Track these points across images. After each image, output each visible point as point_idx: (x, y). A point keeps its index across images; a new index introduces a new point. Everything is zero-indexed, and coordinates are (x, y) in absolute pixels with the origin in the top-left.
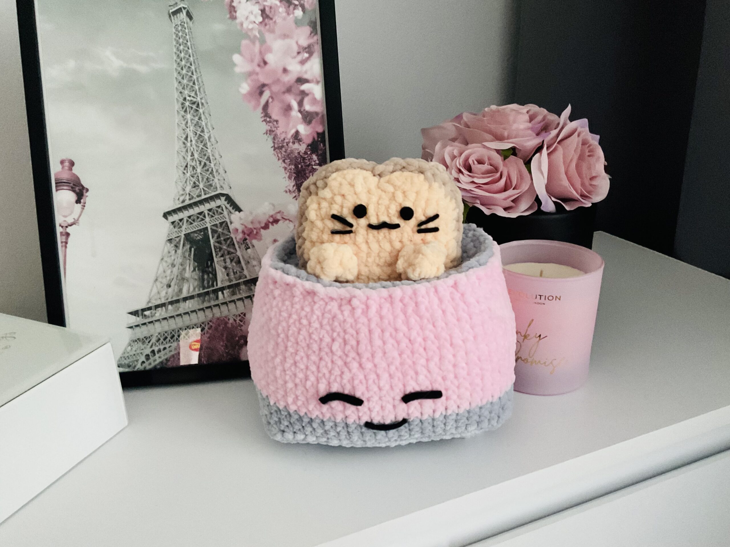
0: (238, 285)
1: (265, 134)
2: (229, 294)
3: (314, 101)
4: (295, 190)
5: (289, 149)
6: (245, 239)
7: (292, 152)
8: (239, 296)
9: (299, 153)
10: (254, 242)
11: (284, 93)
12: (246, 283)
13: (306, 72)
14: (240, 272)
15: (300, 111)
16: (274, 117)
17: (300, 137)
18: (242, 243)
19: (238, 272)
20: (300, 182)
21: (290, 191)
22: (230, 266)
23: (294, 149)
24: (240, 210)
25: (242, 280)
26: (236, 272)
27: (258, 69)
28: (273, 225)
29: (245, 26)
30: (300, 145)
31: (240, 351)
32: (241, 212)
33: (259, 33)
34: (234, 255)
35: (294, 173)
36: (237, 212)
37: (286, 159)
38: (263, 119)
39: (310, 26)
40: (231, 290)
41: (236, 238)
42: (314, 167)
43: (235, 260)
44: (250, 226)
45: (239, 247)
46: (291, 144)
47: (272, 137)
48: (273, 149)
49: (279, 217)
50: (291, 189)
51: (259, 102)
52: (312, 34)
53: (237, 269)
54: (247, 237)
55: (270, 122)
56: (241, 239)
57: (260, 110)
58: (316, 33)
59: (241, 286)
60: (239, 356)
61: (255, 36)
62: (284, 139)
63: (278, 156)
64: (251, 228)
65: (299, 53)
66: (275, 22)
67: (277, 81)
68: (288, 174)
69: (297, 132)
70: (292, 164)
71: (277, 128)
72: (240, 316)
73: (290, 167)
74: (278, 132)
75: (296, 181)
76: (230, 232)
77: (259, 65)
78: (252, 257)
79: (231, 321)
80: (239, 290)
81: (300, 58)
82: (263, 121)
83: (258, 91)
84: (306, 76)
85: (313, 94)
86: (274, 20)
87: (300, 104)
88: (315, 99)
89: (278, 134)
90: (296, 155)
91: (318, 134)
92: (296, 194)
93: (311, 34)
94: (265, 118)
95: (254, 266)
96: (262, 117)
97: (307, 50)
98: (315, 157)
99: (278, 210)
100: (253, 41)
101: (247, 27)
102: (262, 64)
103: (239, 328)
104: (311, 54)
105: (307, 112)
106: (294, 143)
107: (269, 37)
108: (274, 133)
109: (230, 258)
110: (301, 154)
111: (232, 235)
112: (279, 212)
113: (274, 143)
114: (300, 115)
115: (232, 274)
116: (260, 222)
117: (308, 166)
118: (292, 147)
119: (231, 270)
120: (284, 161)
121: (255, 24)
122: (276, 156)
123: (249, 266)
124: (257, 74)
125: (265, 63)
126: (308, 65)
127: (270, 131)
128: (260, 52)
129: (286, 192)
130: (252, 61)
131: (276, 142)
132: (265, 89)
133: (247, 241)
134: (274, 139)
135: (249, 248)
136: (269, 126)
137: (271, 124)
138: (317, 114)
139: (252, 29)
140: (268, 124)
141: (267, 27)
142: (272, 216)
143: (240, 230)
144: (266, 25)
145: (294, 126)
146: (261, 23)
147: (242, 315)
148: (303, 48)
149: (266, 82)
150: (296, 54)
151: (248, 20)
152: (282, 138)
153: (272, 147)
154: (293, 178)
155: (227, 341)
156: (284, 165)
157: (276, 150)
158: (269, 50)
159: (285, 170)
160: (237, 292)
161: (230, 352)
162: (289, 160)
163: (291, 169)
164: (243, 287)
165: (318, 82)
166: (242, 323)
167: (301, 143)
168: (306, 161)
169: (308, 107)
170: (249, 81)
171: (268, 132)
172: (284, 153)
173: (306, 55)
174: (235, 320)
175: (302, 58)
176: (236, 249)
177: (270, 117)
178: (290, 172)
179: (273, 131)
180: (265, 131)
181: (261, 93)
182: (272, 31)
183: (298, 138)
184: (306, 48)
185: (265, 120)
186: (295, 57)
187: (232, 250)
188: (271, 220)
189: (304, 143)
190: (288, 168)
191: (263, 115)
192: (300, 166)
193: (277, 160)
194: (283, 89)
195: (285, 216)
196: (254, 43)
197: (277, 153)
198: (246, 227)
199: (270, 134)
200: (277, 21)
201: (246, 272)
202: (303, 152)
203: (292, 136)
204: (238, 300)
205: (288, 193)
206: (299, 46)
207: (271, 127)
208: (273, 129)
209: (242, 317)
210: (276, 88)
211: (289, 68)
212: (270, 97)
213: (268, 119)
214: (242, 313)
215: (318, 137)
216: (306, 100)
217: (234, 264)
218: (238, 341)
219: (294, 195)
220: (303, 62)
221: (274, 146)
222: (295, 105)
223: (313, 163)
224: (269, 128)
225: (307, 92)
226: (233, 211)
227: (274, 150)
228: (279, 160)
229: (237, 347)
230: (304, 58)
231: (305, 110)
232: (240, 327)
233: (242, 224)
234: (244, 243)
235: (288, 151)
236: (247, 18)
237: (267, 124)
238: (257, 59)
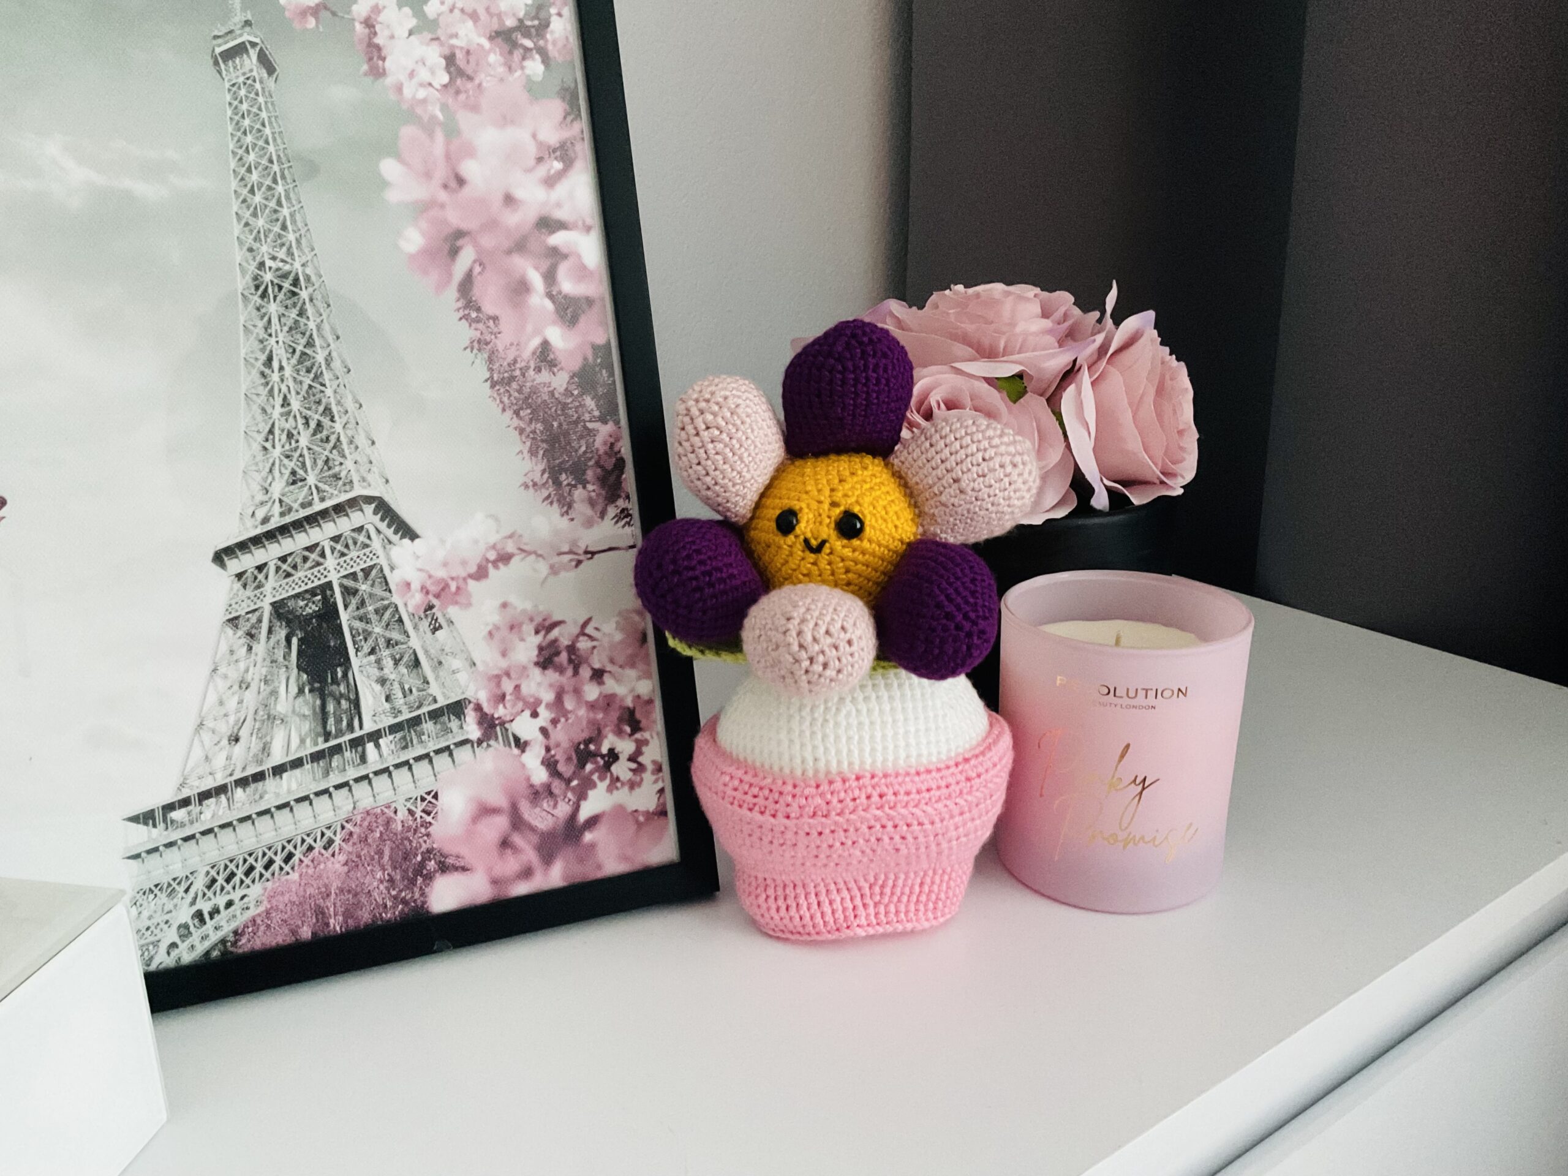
0: (416, 722)
1: (469, 350)
2: (392, 746)
3: (582, 271)
4: (547, 482)
5: (528, 384)
6: (431, 607)
7: (534, 391)
8: (420, 751)
9: (552, 393)
10: (453, 611)
11: (509, 252)
12: (435, 715)
13: (559, 205)
14: (419, 690)
15: (550, 296)
16: (489, 308)
17: (552, 356)
18: (423, 616)
19: (414, 690)
20: (557, 462)
21: (535, 484)
22: (392, 677)
23: (540, 384)
24: (412, 535)
25: (425, 709)
26: (411, 691)
27: (443, 196)
28: (496, 567)
29: (407, 92)
30: (554, 374)
31: (427, 890)
32: (417, 541)
33: (442, 110)
34: (404, 646)
35: (543, 441)
36: (406, 541)
37: (522, 409)
38: (461, 313)
39: (563, 99)
40: (399, 735)
41: (406, 605)
42: (590, 425)
43: (405, 659)
44: (441, 573)
45: (415, 627)
46: (531, 372)
47: (486, 356)
48: (489, 383)
49: (510, 547)
50: (537, 478)
51: (450, 275)
52: (569, 118)
53: (412, 681)
54: (435, 602)
55: (478, 320)
56: (417, 607)
57: (452, 293)
58: (579, 115)
59: (424, 726)
60: (424, 903)
61: (433, 118)
62: (515, 361)
63: (502, 402)
64: (443, 580)
65: (540, 160)
66: (480, 85)
67: (492, 225)
68: (528, 444)
69: (545, 345)
70: (537, 420)
71: (496, 334)
72: (423, 799)
73: (533, 426)
74: (500, 344)
75: (548, 461)
76: (390, 591)
77: (445, 186)
78: (447, 649)
79: (402, 814)
80: (420, 735)
81: (542, 171)
82: (461, 319)
83: (447, 247)
84: (559, 214)
85: (579, 256)
86: (477, 81)
87: (550, 277)
88: (583, 267)
89: (500, 350)
90: (546, 397)
91: (595, 348)
92: (551, 489)
93: (565, 118)
94: (466, 312)
95: (454, 672)
96: (458, 310)
97: (558, 153)
98: (589, 402)
99: (507, 532)
100: (428, 127)
101: (414, 98)
102: (453, 184)
103: (423, 830)
104: (568, 162)
105: (566, 297)
106: (538, 370)
107: (465, 120)
108: (489, 347)
109: (393, 657)
110: (557, 395)
111: (396, 599)
112: (511, 536)
113: (491, 370)
114: (549, 305)
115: (400, 695)
116: (464, 563)
117: (576, 422)
118: (534, 380)
119: (396, 686)
120: (517, 413)
121: (431, 89)
122: (498, 401)
123: (442, 673)
124: (442, 206)
125: (461, 181)
126: (561, 190)
127: (479, 341)
128: (448, 157)
129: (527, 486)
130: (428, 175)
131: (494, 367)
132: (459, 243)
133: (434, 610)
134: (490, 360)
135: (440, 627)
136: (476, 329)
137: (481, 326)
138: (589, 302)
139: (424, 101)
140: (474, 325)
141: (462, 97)
142: (494, 547)
143: (416, 586)
144: (458, 92)
145: (537, 331)
146: (445, 86)
147: (429, 798)
148: (549, 147)
149: (464, 226)
150: (532, 162)
151: (415, 80)
152: (510, 358)
153: (486, 381)
154: (541, 452)
155: (395, 868)
156: (516, 422)
157: (497, 387)
158: (470, 151)
159: (521, 434)
160: (415, 741)
161: (403, 894)
162: (529, 411)
163: (534, 432)
164: (428, 726)
165: (588, 229)
166: (429, 819)
167: (555, 370)
168: (570, 412)
169: (567, 286)
170: (424, 225)
171: (476, 345)
172: (516, 394)
173: (558, 165)
174: (411, 812)
175: (549, 170)
176: (406, 633)
177: (479, 310)
178: (533, 439)
179: (487, 344)
180: (467, 343)
181: (454, 252)
182: (475, 108)
183: (549, 358)
184: (554, 151)
185: (465, 317)
186: (529, 170)
187: (395, 635)
188: (492, 556)
189: (562, 369)
190: (528, 430)
191: (460, 304)
192: (555, 424)
193: (500, 411)
194: (506, 244)
195: (526, 544)
196: (431, 134)
197: (499, 394)
198: (430, 577)
199: (479, 350)
200: (484, 84)
201: (434, 689)
202: (562, 390)
203: (534, 353)
204: (418, 759)
205: (531, 490)
206: (540, 145)
207: (482, 333)
208: (488, 338)
209: (430, 802)
210: (487, 241)
211: (519, 193)
212: (475, 262)
213: (474, 315)
214: (429, 793)
215: (595, 356)
216: (563, 271)
217: (405, 671)
218: (422, 864)
219: (545, 493)
220: (550, 182)
221: (492, 377)
222: (536, 280)
223: (587, 417)
224: (478, 334)
225: (565, 250)
226: (395, 538)
227: (493, 386)
228: (504, 410)
229: (420, 880)
230: (552, 172)
231: (560, 292)
232: (427, 828)
233: (420, 570)
234: (426, 616)
235: (526, 390)
236: (412, 74)
237: (470, 325)
238: (441, 173)
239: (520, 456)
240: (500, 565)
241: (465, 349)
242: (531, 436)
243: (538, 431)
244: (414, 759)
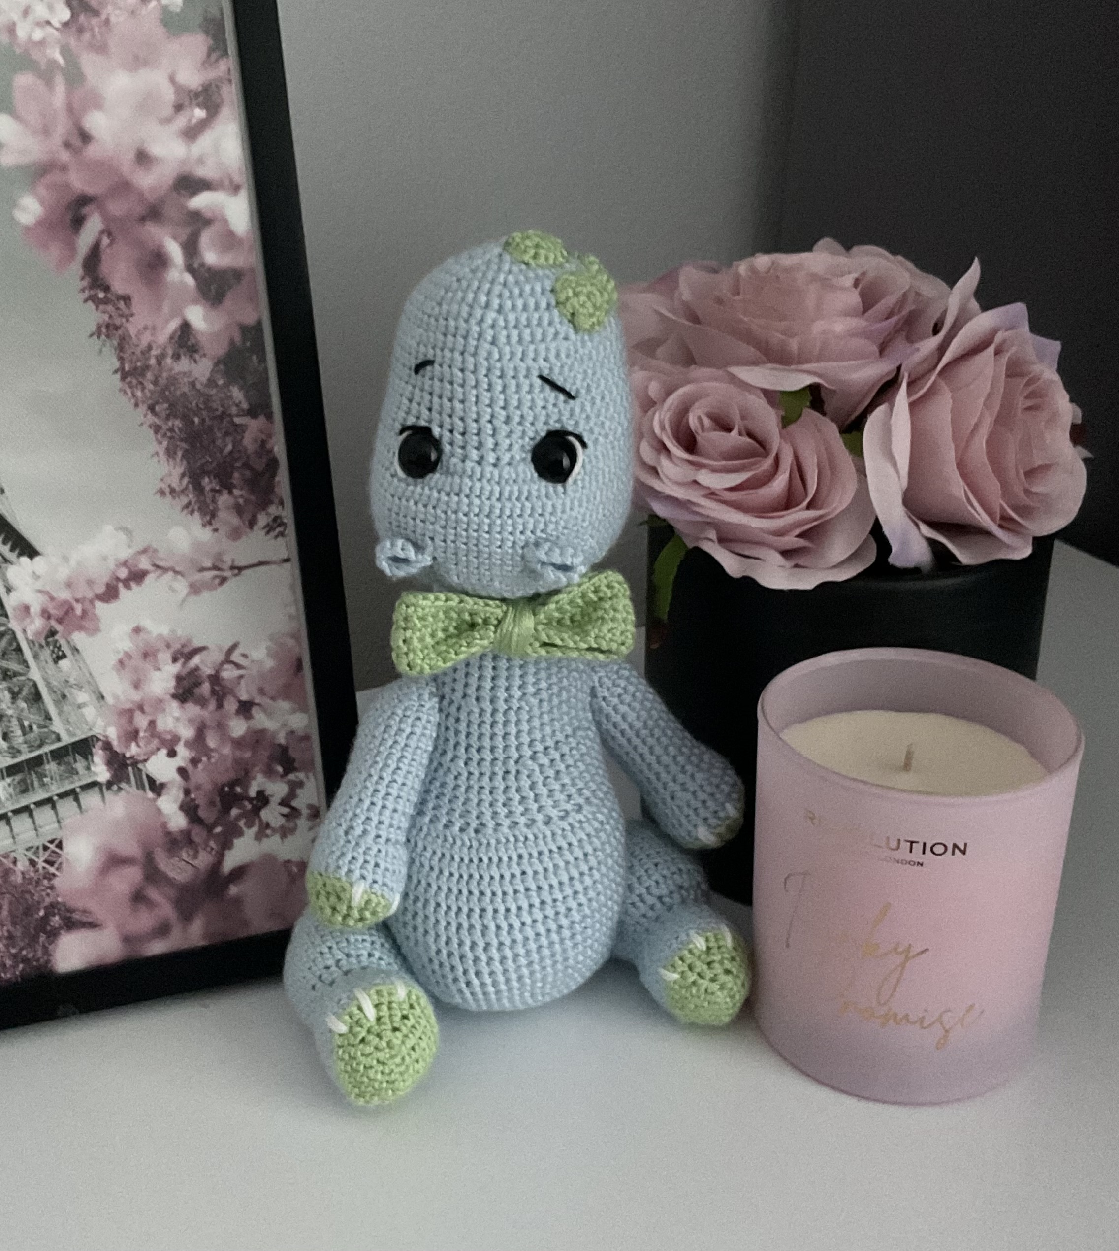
0: (38, 761)
1: (95, 337)
2: (11, 790)
3: (229, 240)
4: (186, 488)
5: (165, 375)
6: (52, 633)
7: (173, 380)
8: (41, 795)
9: (193, 384)
10: (79, 638)
11: (143, 219)
12: (59, 755)
13: (201, 161)
14: (40, 727)
15: (190, 269)
16: (119, 286)
17: (192, 341)
18: (43, 643)
19: (35, 727)
20: (199, 464)
21: (173, 491)
22: (10, 712)
23: (179, 373)
24: (31, 552)
25: (47, 749)
26: (31, 727)
27: (65, 156)
28: (128, 587)
29: (22, 33)
30: (195, 361)
31: (51, 947)
32: (37, 559)
33: (62, 53)
34: (23, 678)
35: (182, 440)
36: (25, 560)
37: (157, 403)
38: (86, 294)
39: (207, 32)
40: (18, 777)
41: (24, 631)
42: (237, 420)
43: (24, 693)
44: (64, 595)
45: (36, 657)
46: (169, 361)
47: (115, 343)
48: (118, 376)
49: (144, 564)
50: (175, 485)
51: (72, 248)
52: (214, 56)
53: (32, 718)
54: (58, 627)
55: (106, 301)
56: (37, 634)
57: (76, 268)
58: (225, 53)
59: (47, 767)
60: (48, 962)
61: (52, 63)
62: (150, 348)
63: (134, 395)
64: (66, 602)
65: (178, 108)
66: (107, 21)
67: (124, 187)
68: (165, 443)
69: (186, 326)
70: (175, 417)
71: (128, 317)
72: (46, 848)
73: (170, 423)
74: (132, 329)
75: (188, 463)
76: (6, 616)
77: (67, 145)
78: (72, 681)
79: (22, 865)
80: (41, 776)
81: (181, 121)
82: (86, 301)
83: (69, 217)
84: (203, 172)
85: (226, 221)
86: (103, 17)
87: (191, 248)
88: (231, 234)
89: (133, 336)
90: (186, 389)
91: (244, 329)
92: (191, 496)
93: (209, 55)
94: (92, 292)
95: (79, 707)
96: (83, 290)
97: (201, 99)
98: (237, 393)
99: (140, 547)
100: (47, 75)
101: (30, 38)
102: (76, 142)
103: (46, 882)
104: (213, 109)
105: (209, 269)
106: (177, 357)
107: (89, 63)
108: (120, 332)
109: (10, 690)
110: (198, 386)
111: (14, 625)
112: (144, 551)
113: (121, 359)
114: (189, 280)
115: (19, 732)
116: (90, 583)
117: (221, 417)
118: (171, 370)
119: (15, 722)
120: (152, 409)
121: (49, 29)
122: (130, 394)
123: (66, 708)
124: (64, 168)
125: (85, 137)
126: (205, 142)
127: (108, 326)
128: (70, 109)
129: (162, 493)
130: (46, 131)
131: (125, 356)
132: (85, 210)
133: (57, 637)
134: (121, 348)
135: (64, 656)
136: (104, 312)
137: (110, 308)
138: (237, 275)
139: (42, 43)
140: (101, 307)
141: (87, 36)
142: (125, 564)
143: (35, 609)
144: (81, 30)
145: (177, 311)
146: (66, 25)
147: (52, 847)
148: (190, 91)
149: (90, 190)
150: (168, 111)
151: (30, 18)
152: (144, 343)
153: (116, 372)
154: (180, 454)
155: (14, 924)
156: (151, 418)
157: (129, 379)
158: (96, 101)
159: (156, 432)
160: (36, 784)
161: (24, 952)
162: (166, 405)
163: (171, 430)
164: (51, 767)
165: (235, 189)
166: (52, 870)
167: (197, 356)
168: (215, 406)
169: (211, 257)
170: (42, 190)
171: (104, 330)
172: (151, 387)
173: (199, 113)
174: (33, 863)
175: (190, 120)
176: (25, 663)
177: (107, 289)
178: (171, 438)
179: (117, 328)
180: (94, 328)
181: (78, 222)
182: (101, 49)
183: (189, 343)
184: (197, 95)
185: (93, 298)
186: (168, 121)
187: (14, 666)
188: (123, 573)
189: (205, 355)
190: (165, 427)
191: (85, 283)
192: (196, 420)
193: (132, 407)
194: (139, 210)
195: (162, 560)
196: (49, 83)
197: (131, 387)
198: (52, 599)
199: (108, 336)
200: (113, 19)
201: (57, 726)
202: (204, 380)
203: (171, 338)
204: (39, 804)
205: (169, 497)
206: (179, 89)
207: (111, 317)
208: (118, 321)
209: (54, 852)
210: (117, 208)
211: (156, 150)
212: (102, 232)
213: (101, 295)
214: (51, 842)
215: (244, 339)
216: (205, 239)
217: (23, 705)
218: (45, 919)
219: (185, 500)
220: (191, 133)
221: (122, 369)
222: (175, 251)
223: (234, 410)
224: (106, 317)
225: (208, 214)
226: (12, 556)
227: (123, 378)
228: (136, 405)
229: (43, 938)
230: (194, 121)
231: (202, 265)
232: (50, 880)
233: (40, 591)
234: (48, 644)
235: (163, 381)
236: (26, 12)
237: (97, 308)
238: (61, 129)
239: (155, 459)
240: (133, 585)
241: (91, 335)
242: (169, 434)
243: (177, 430)
244: (35, 803)
